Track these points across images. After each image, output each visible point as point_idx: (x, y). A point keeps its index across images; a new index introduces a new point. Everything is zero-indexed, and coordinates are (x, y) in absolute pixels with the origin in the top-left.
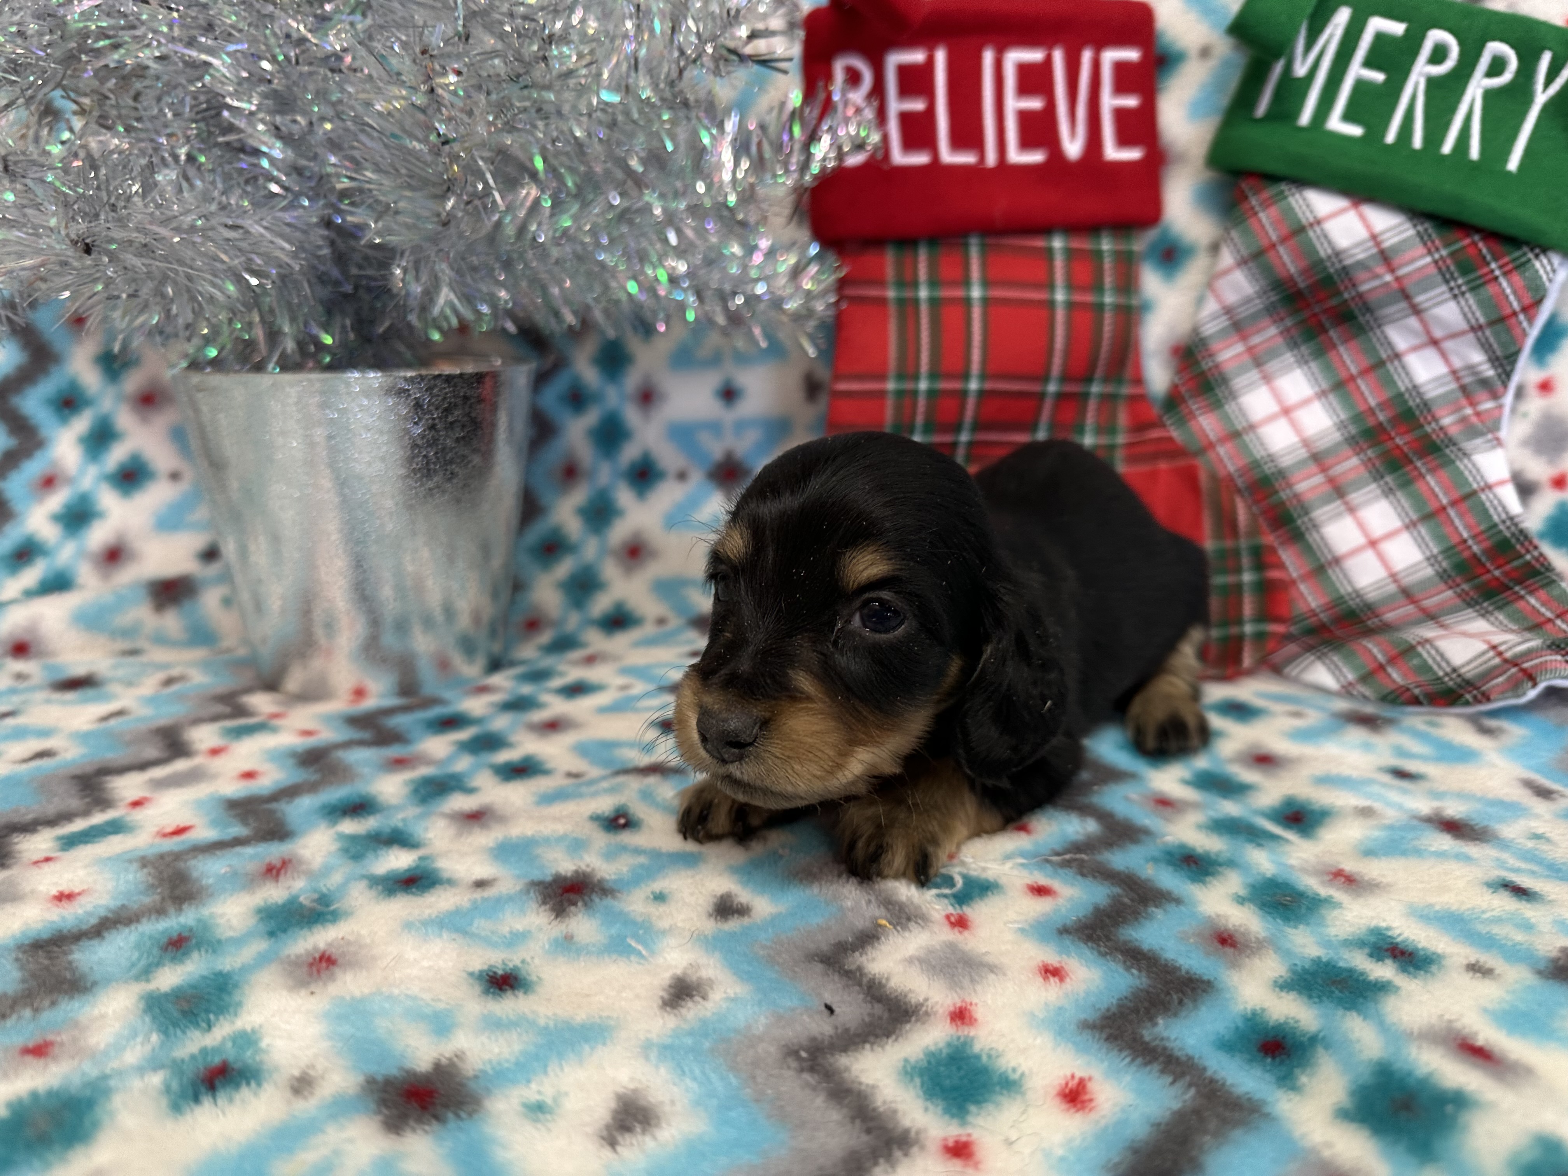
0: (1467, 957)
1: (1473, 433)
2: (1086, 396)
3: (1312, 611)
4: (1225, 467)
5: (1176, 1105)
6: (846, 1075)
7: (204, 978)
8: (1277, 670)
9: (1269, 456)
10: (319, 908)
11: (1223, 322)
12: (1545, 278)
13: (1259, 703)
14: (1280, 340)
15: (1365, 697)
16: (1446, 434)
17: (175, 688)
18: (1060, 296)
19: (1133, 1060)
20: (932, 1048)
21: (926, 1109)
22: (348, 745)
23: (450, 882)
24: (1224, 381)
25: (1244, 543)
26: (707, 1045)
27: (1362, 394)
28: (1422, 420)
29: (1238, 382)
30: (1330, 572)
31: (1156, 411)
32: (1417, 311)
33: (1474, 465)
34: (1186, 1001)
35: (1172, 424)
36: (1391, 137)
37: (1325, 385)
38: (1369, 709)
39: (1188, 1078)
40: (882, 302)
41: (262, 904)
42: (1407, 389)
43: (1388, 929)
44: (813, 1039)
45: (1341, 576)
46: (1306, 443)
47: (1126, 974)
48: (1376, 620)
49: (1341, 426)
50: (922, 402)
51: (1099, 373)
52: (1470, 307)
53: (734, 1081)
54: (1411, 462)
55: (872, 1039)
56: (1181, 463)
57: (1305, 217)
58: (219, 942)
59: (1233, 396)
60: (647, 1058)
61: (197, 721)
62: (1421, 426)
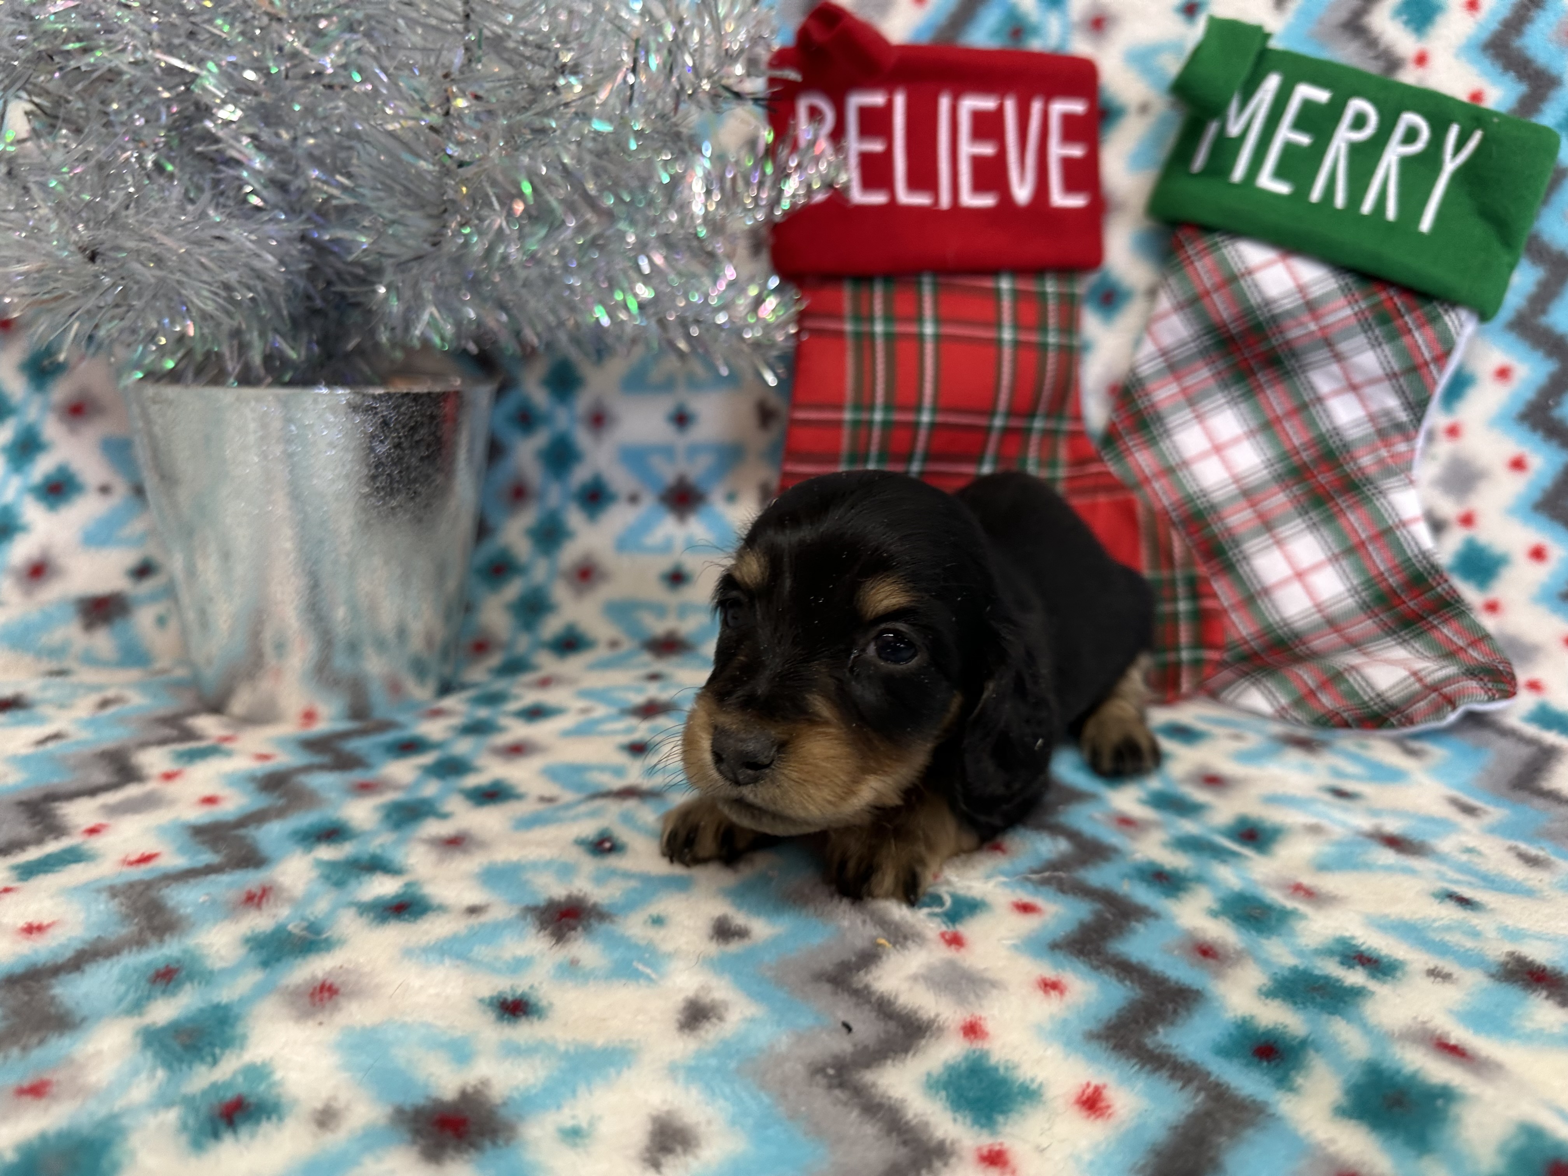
0: (1426, 963)
1: (1389, 472)
2: (1028, 431)
3: (1243, 638)
4: (1160, 500)
5: (1189, 1109)
6: (873, 1090)
7: (202, 1011)
8: (1214, 695)
9: (1201, 491)
10: (311, 936)
11: (1159, 363)
12: (1453, 330)
13: (1200, 726)
14: (1212, 383)
15: (1297, 720)
16: (1363, 474)
17: (111, 710)
18: (1007, 335)
19: (1142, 1067)
20: (951, 1062)
21: (955, 1120)
22: (308, 769)
23: (442, 909)
24: (1159, 419)
25: (1179, 574)
26: (733, 1065)
27: (1287, 434)
28: (1341, 460)
29: (1173, 421)
30: (1259, 602)
31: (1094, 445)
32: (1338, 357)
33: (1390, 503)
34: (1180, 1010)
35: (1109, 460)
36: (1316, 195)
37: (1253, 424)
38: (1303, 732)
39: (1196, 1083)
40: (839, 334)
41: (249, 933)
42: (1328, 431)
43: (1353, 938)
44: (836, 1057)
45: (1269, 606)
46: (1236, 479)
47: (1120, 986)
48: (1303, 648)
49: (1269, 464)
50: (876, 433)
51: (1042, 408)
52: (1386, 356)
53: (767, 1100)
54: (1333, 499)
55: (892, 1054)
56: (1119, 496)
57: (1237, 267)
58: (211, 973)
59: (1168, 433)
60: (675, 1080)
61: (144, 745)
62: (1341, 465)
